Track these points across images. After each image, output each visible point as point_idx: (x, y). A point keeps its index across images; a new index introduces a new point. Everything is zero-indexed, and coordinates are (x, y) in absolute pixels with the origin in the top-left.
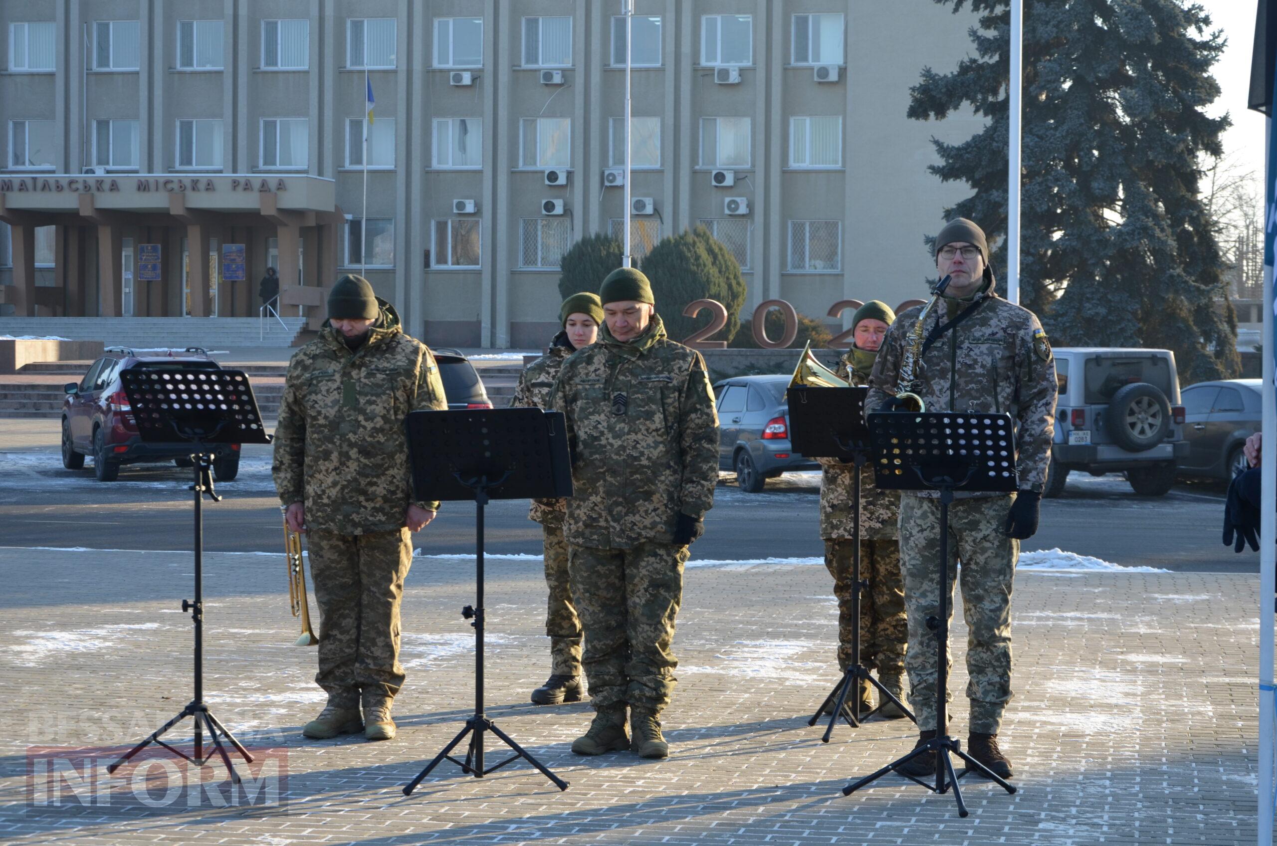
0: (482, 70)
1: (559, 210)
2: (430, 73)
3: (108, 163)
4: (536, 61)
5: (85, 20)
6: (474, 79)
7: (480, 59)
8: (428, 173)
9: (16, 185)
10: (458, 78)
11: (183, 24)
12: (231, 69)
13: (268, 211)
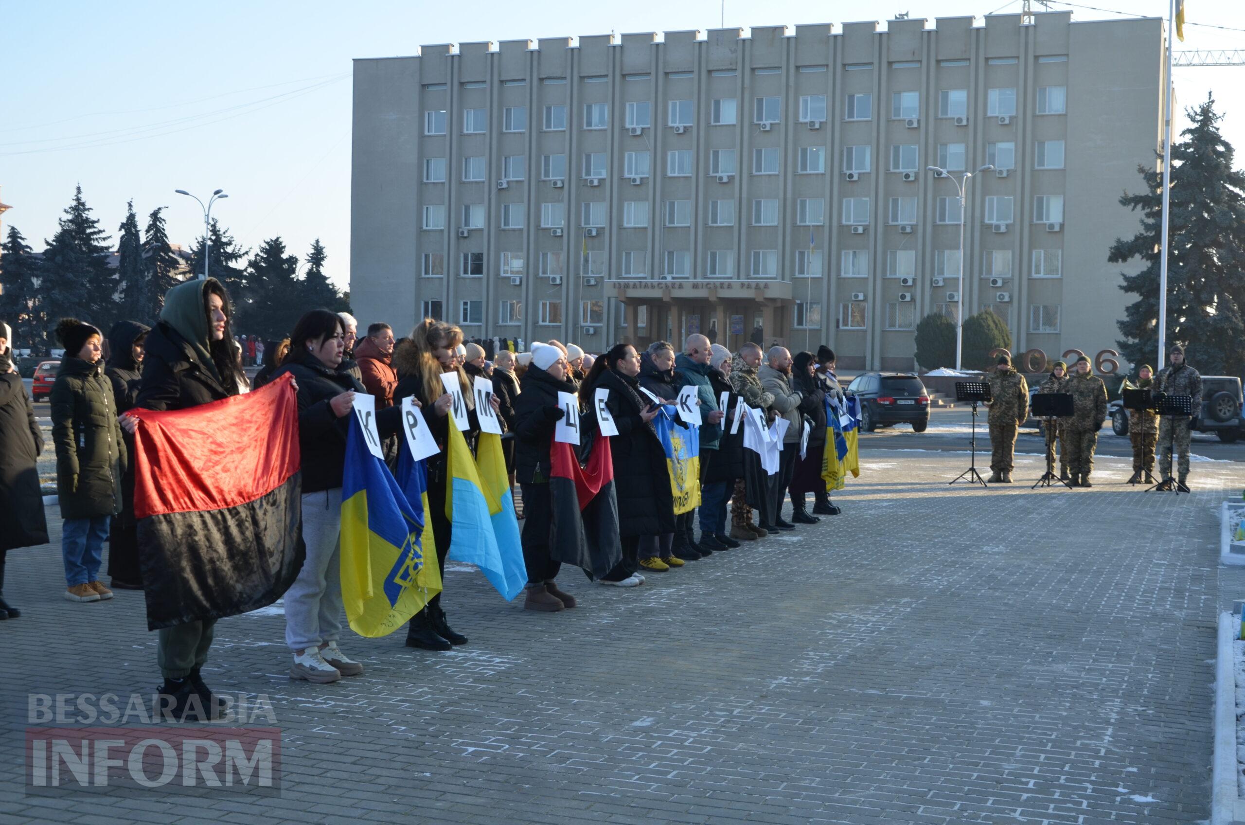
0: (868, 226)
1: (908, 298)
2: (841, 226)
3: (672, 273)
4: (897, 221)
5: (663, 200)
6: (864, 230)
7: (868, 220)
8: (839, 279)
9: (631, 285)
10: (856, 229)
11: (713, 202)
12: (737, 225)
13: (759, 299)
